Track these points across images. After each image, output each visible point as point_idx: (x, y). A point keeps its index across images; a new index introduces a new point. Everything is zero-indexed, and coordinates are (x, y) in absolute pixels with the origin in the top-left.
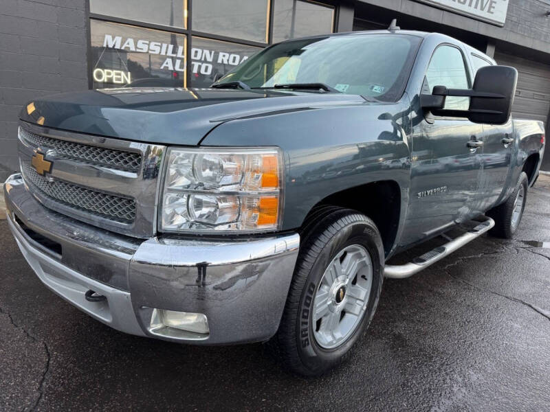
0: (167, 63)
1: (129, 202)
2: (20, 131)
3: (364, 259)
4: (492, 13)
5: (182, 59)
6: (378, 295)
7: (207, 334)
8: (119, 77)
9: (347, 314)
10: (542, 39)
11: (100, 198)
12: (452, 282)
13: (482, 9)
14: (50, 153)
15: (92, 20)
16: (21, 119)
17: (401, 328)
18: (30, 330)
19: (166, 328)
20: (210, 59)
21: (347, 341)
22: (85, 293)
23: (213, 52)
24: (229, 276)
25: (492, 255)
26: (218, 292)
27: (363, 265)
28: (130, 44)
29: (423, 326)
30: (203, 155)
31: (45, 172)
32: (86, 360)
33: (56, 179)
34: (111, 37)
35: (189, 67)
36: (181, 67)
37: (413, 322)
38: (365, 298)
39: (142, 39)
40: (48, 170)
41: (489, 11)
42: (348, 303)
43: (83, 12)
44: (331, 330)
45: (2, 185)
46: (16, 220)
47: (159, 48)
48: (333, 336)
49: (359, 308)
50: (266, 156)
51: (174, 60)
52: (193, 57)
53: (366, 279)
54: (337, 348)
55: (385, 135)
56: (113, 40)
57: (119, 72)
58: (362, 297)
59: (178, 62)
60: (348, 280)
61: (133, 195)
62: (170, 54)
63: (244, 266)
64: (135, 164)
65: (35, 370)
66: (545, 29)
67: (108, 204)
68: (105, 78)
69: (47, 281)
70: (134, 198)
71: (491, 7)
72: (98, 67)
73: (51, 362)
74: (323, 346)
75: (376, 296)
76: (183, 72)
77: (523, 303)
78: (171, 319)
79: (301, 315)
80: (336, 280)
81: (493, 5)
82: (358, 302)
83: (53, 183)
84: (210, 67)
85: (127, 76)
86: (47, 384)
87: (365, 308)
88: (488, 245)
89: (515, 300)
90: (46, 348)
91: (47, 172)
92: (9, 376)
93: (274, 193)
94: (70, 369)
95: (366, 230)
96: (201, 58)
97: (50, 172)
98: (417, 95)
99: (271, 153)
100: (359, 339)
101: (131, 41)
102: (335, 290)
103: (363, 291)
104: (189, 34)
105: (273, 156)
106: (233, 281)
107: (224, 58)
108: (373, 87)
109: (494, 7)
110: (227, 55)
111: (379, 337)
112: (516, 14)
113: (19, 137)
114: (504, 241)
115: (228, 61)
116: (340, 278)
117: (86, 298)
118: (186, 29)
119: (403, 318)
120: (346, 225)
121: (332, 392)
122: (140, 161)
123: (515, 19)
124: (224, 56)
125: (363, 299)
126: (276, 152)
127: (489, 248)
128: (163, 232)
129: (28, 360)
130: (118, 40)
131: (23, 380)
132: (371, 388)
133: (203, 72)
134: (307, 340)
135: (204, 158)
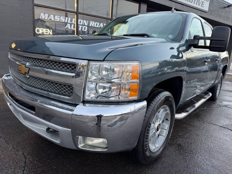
0: (68, 26)
1: (69, 86)
2: (10, 54)
3: (168, 111)
5: (74, 24)
6: (173, 127)
7: (106, 148)
8: (47, 31)
9: (159, 136)
10: (223, 18)
11: (54, 85)
12: (197, 120)
13: (199, 5)
14: (28, 64)
15: (35, 7)
16: (10, 49)
17: (180, 141)
18: (15, 146)
19: (86, 145)
20: (86, 24)
21: (160, 148)
22: (46, 129)
23: (88, 21)
24: (114, 121)
25: (210, 108)
26: (110, 127)
27: (167, 114)
28: (52, 17)
29: (189, 140)
30: (104, 65)
31: (25, 73)
32: (43, 160)
33: (31, 76)
34: (43, 14)
35: (77, 28)
36: (74, 27)
37: (185, 138)
38: (167, 129)
39: (57, 15)
40: (27, 72)
42: (161, 131)
43: (31, 3)
44: (154, 143)
45: (1, 79)
46: (9, 95)
47: (64, 19)
48: (155, 146)
49: (165, 133)
50: (134, 65)
51: (71, 24)
52: (79, 23)
53: (168, 120)
54: (157, 151)
55: (173, 57)
56: (44, 16)
57: (47, 29)
58: (166, 128)
59: (73, 25)
60: (161, 121)
61: (72, 83)
62: (69, 22)
63: (120, 116)
64: (73, 69)
65: (20, 165)
66: (223, 14)
67: (58, 87)
68: (40, 32)
69: (25, 124)
70: (72, 85)
72: (37, 27)
73: (27, 161)
74: (152, 151)
75: (172, 128)
76: (75, 30)
77: (228, 129)
78: (88, 141)
79: (145, 138)
80: (157, 121)
81: (203, 3)
82: (164, 130)
83: (28, 78)
84: (86, 28)
85: (50, 31)
86: (26, 171)
87: (167, 133)
88: (208, 104)
89: (224, 128)
90: (24, 154)
91: (27, 73)
92: (8, 168)
93: (137, 82)
94: (36, 164)
95: (170, 98)
96: (83, 24)
97: (28, 73)
98: (187, 39)
99: (136, 64)
100: (165, 147)
101: (52, 16)
102: (156, 126)
103: (167, 126)
104: (77, 13)
105: (136, 65)
106: (116, 123)
107: (93, 24)
108: (168, 36)
110: (94, 23)
111: (172, 145)
112: (212, 7)
113: (9, 57)
114: (214, 102)
115: (94, 25)
116: (159, 120)
117: (47, 132)
118: (76, 11)
119: (180, 137)
120: (163, 97)
121: (156, 171)
122: (75, 68)
123: (212, 9)
124: (92, 23)
125: (166, 129)
126: (138, 63)
127: (208, 105)
128: (86, 100)
129: (16, 160)
130: (47, 15)
131: (14, 170)
132: (173, 169)
133: (83, 30)
134: (147, 149)
135: (104, 66)
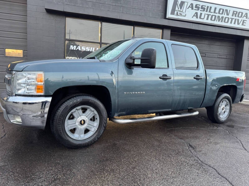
3: (94, 112)
4: (245, 25)
13: (239, 24)
15: (66, 41)
21: (86, 139)
28: (79, 48)
34: (72, 46)
39: (83, 46)
41: (243, 25)
42: (89, 127)
43: (63, 38)
44: (79, 134)
47: (89, 49)
48: (80, 137)
50: (39, 74)
60: (87, 118)
62: (93, 51)
71: (243, 22)
72: (68, 56)
80: (80, 117)
93: (42, 84)
102: (79, 120)
103: (96, 124)
104: (100, 43)
109: (245, 23)
126: (43, 73)
130: (75, 47)
